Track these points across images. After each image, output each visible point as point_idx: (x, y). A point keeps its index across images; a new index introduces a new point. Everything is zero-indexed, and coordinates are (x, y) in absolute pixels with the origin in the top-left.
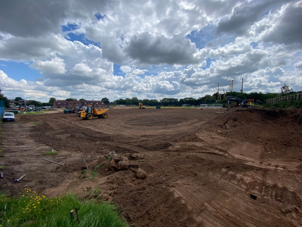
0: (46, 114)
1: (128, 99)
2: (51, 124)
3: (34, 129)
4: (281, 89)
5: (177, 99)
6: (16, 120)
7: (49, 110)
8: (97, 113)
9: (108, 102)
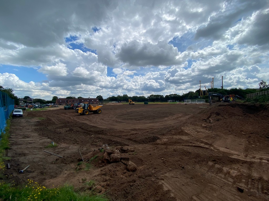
0: (50, 111)
1: (119, 96)
2: (53, 119)
3: (39, 124)
4: (259, 85)
5: (162, 96)
6: (24, 115)
7: (52, 107)
8: (92, 109)
9: (102, 99)
